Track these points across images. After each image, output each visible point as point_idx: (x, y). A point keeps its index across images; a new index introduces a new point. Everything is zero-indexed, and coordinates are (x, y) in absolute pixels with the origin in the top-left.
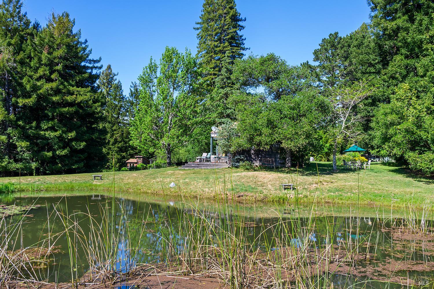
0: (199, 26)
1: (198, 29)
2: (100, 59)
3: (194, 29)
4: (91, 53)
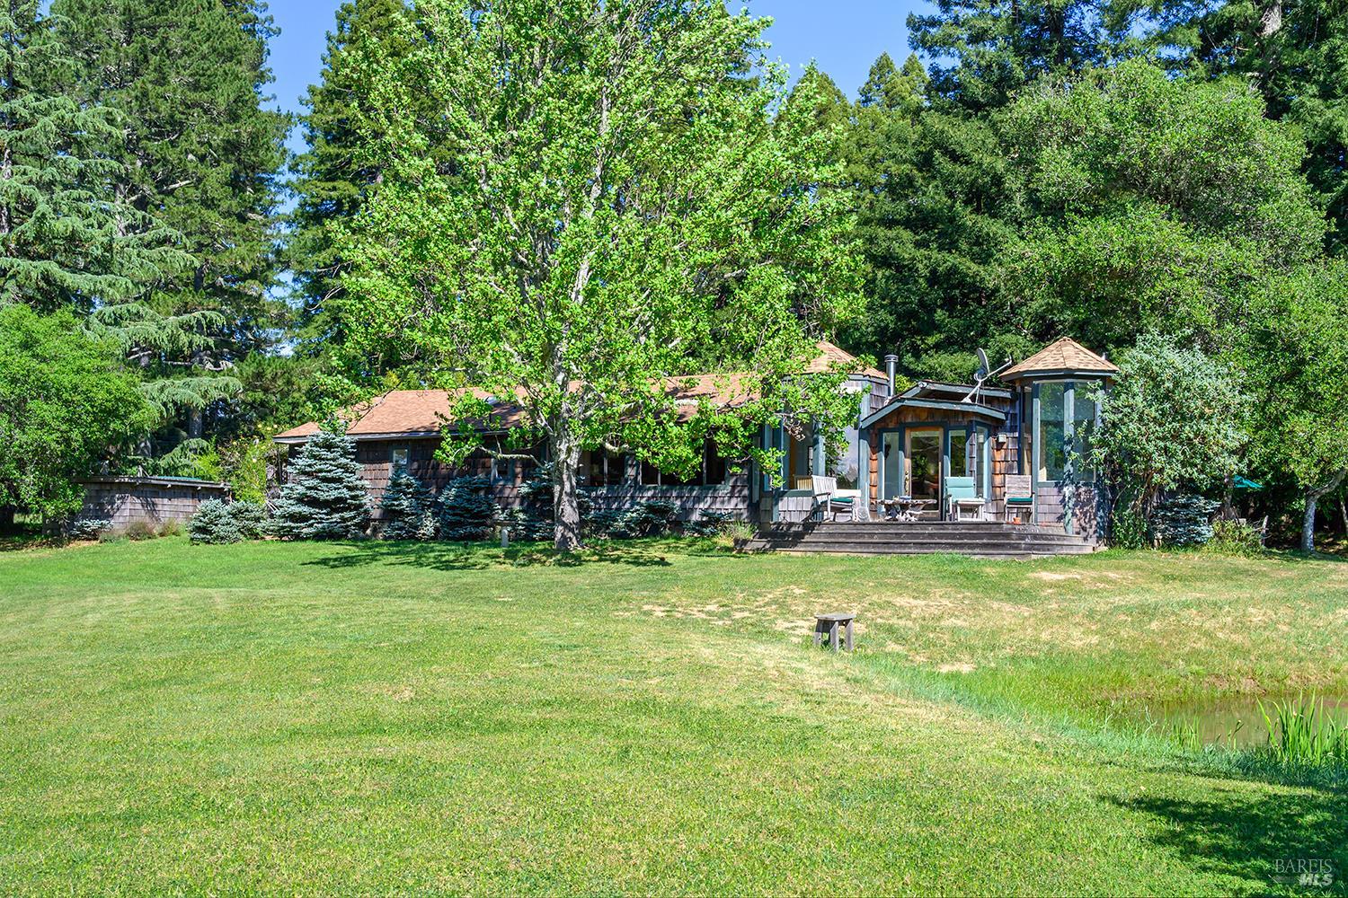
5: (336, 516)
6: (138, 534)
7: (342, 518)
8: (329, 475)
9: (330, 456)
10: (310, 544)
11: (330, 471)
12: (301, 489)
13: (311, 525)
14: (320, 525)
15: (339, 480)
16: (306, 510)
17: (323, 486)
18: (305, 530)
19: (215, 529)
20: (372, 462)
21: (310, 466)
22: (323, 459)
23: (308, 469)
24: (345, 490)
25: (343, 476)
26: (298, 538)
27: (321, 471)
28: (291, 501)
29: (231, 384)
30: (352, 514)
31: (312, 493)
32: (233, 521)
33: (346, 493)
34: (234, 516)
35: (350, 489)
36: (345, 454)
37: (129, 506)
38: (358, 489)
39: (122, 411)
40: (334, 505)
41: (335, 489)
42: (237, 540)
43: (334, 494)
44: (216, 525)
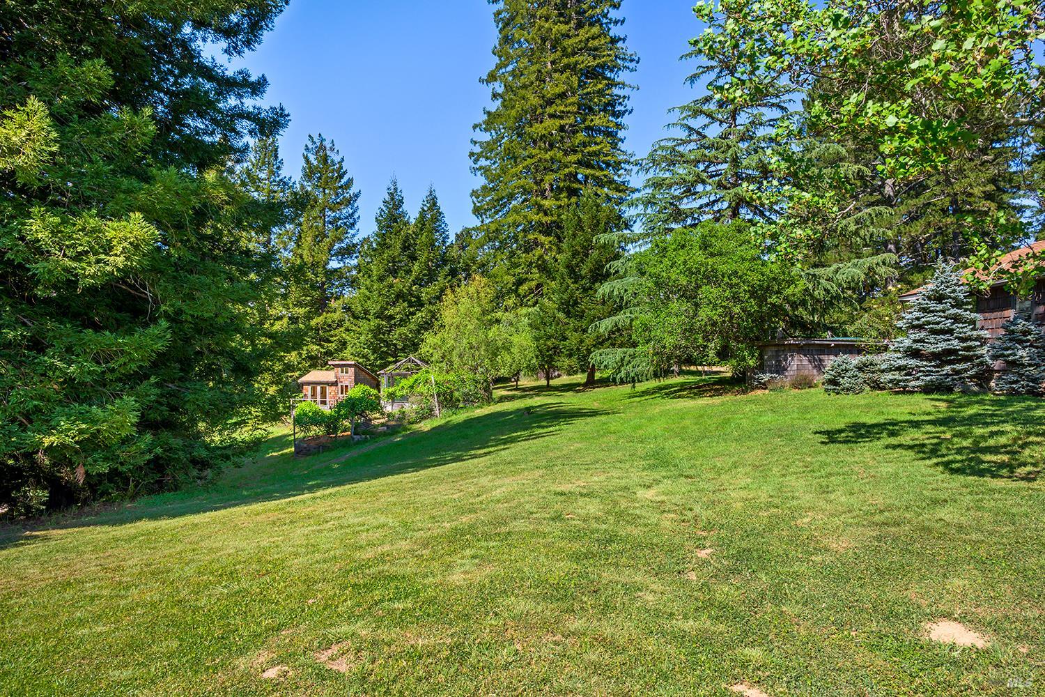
5: (948, 368)
6: (800, 384)
7: (953, 370)
8: (938, 327)
9: (940, 307)
10: (919, 398)
11: (938, 323)
12: (907, 343)
13: (918, 379)
14: (928, 378)
15: (950, 332)
16: (912, 362)
17: (932, 339)
18: (913, 383)
19: (841, 381)
20: (992, 311)
21: (918, 319)
22: (933, 312)
23: (916, 323)
24: (956, 342)
25: (954, 327)
26: (906, 391)
27: (929, 323)
28: (899, 355)
29: (888, 259)
30: (965, 366)
31: (918, 346)
32: (860, 374)
33: (956, 344)
34: (860, 369)
35: (962, 340)
36: (958, 304)
37: (796, 362)
38: (971, 340)
39: (776, 287)
40: (942, 358)
41: (945, 340)
42: (861, 391)
43: (942, 346)
44: (843, 378)
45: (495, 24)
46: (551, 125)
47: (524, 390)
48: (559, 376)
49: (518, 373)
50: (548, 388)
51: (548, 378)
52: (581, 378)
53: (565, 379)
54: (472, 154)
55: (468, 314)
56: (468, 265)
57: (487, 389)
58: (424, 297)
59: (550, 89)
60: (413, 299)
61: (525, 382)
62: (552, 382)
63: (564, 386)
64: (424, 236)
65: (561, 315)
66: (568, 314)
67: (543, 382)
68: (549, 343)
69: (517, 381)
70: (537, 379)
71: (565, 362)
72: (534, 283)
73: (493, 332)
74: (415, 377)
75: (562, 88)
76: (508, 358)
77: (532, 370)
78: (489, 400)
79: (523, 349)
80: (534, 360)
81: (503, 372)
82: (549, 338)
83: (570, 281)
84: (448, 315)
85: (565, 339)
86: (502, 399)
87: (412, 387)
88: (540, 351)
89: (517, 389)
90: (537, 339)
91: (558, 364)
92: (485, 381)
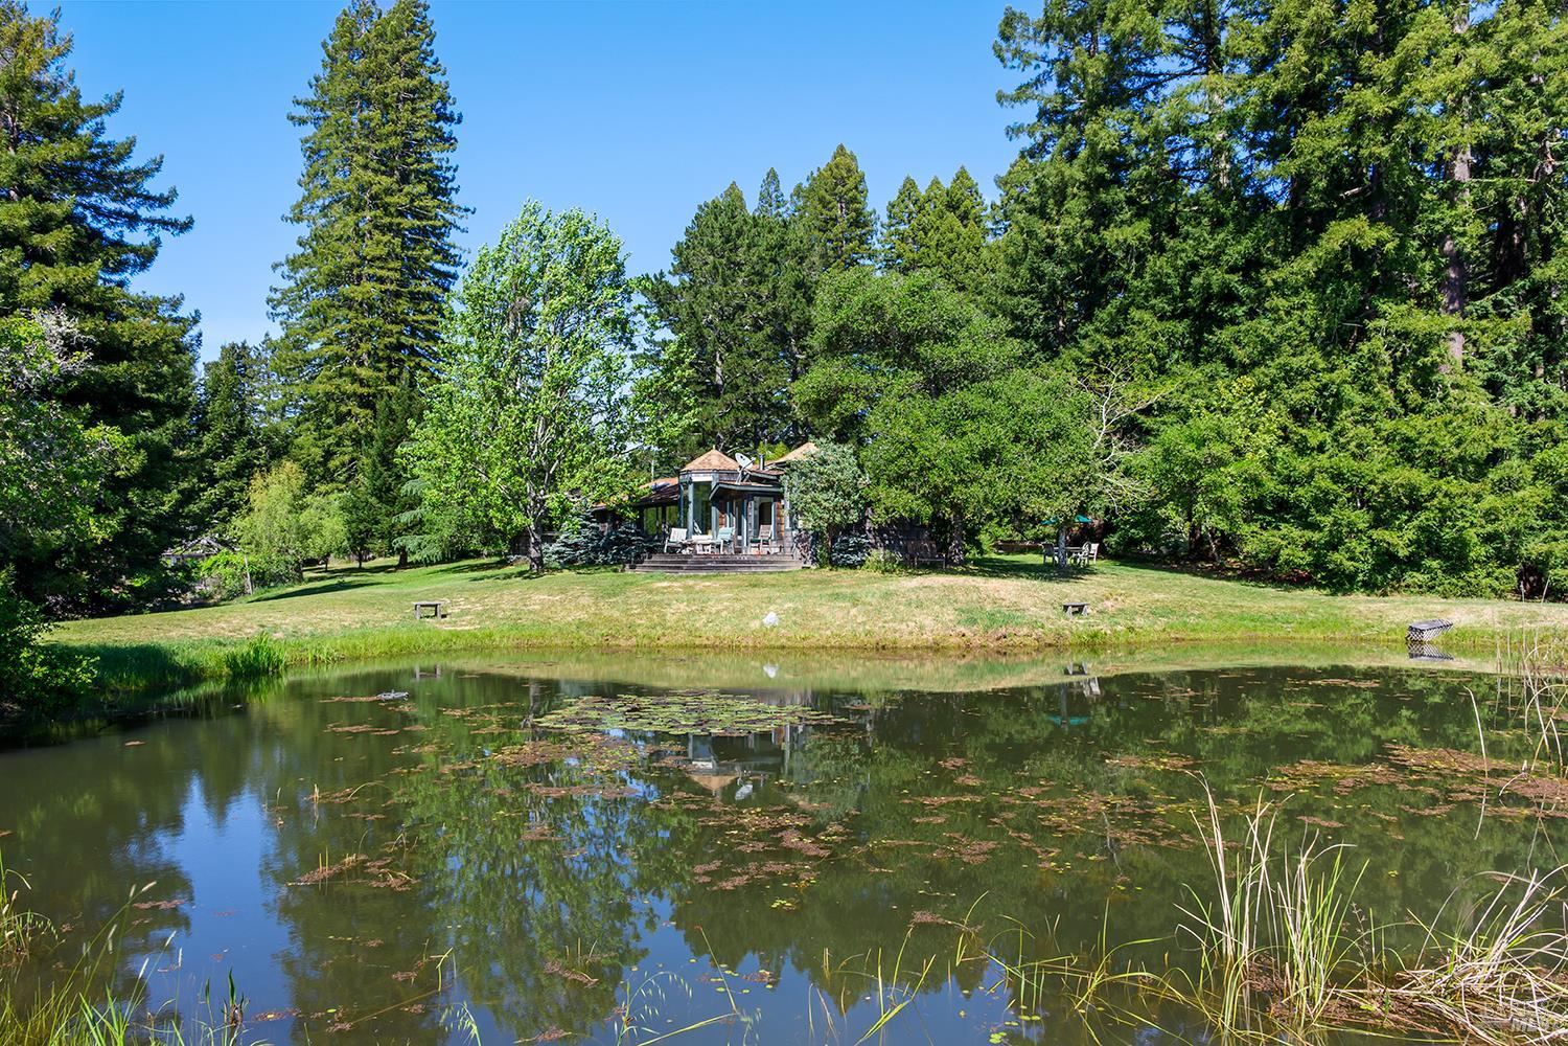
0: (301, 112)
1: (302, 122)
2: (174, 193)
3: (292, 118)
4: (157, 170)
45: (301, 154)
46: (370, 289)
47: (333, 572)
48: (374, 558)
49: (328, 555)
50: (361, 569)
51: (360, 560)
52: (395, 560)
53: (380, 562)
54: (269, 301)
55: (280, 498)
56: (270, 438)
57: (298, 570)
58: (218, 472)
59: (370, 249)
60: (204, 474)
61: (335, 563)
62: (364, 565)
63: (376, 568)
64: (217, 404)
65: (373, 500)
66: (380, 498)
67: (356, 565)
68: (361, 527)
69: (326, 563)
70: (349, 562)
71: (378, 544)
72: (347, 458)
73: (304, 517)
74: (213, 558)
75: (381, 251)
76: (319, 541)
77: (342, 552)
78: (301, 579)
79: (334, 533)
80: (346, 543)
81: (312, 554)
82: (361, 522)
83: (382, 469)
84: (258, 498)
85: (377, 523)
86: (311, 580)
87: (210, 569)
88: (353, 534)
89: (326, 571)
90: (348, 522)
91: (370, 546)
92: (297, 562)
